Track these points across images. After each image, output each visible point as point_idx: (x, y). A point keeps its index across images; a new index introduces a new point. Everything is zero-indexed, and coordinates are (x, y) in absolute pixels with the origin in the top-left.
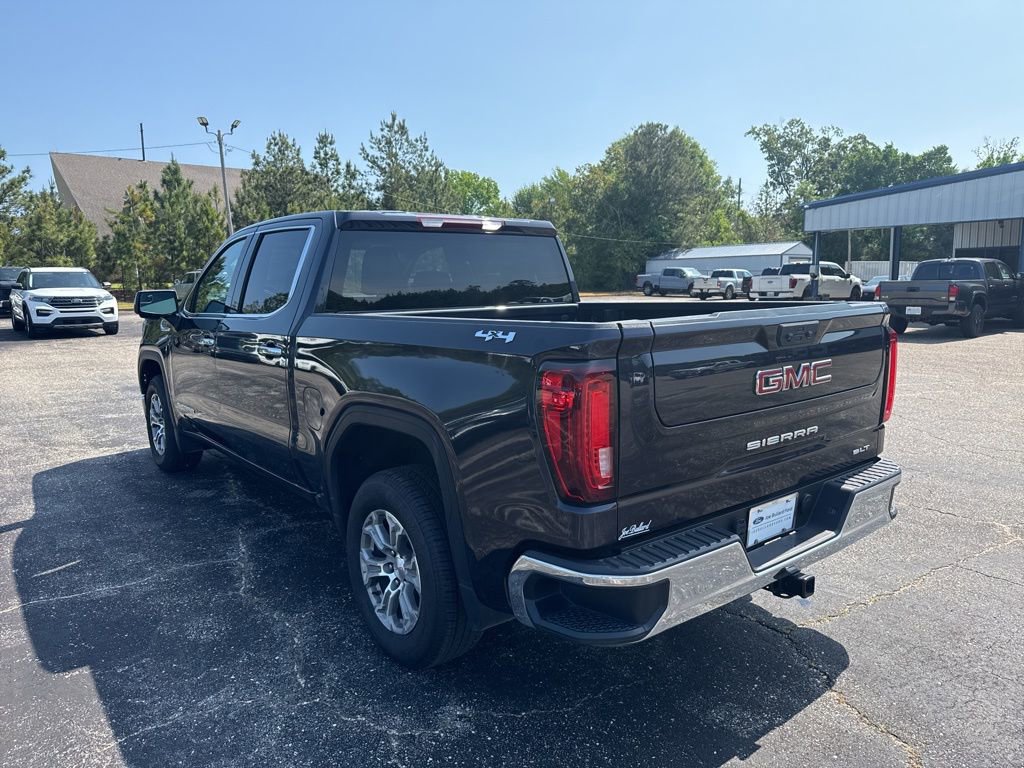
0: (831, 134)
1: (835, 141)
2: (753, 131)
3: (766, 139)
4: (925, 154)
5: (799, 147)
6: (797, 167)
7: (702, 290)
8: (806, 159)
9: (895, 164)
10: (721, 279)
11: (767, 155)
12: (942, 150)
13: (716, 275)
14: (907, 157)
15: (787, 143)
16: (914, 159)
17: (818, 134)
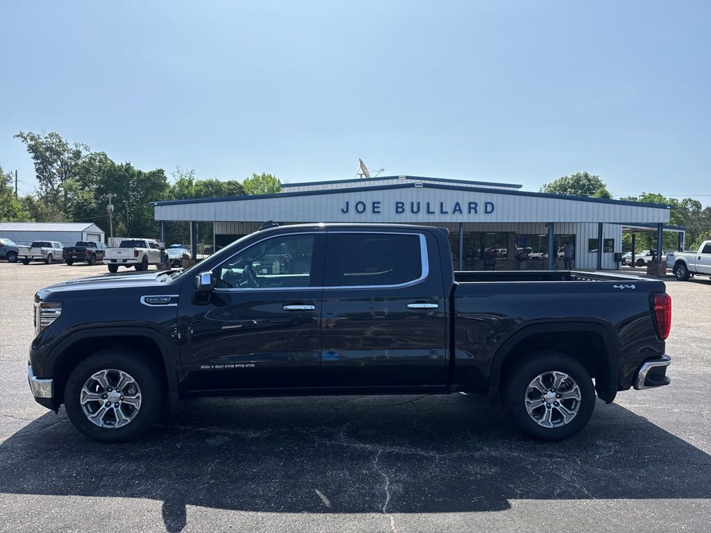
0: (81, 148)
1: (84, 153)
2: (21, 135)
3: (33, 143)
4: (151, 172)
5: (58, 154)
6: (58, 168)
7: (26, 257)
8: (64, 163)
9: (133, 175)
10: (43, 248)
11: (33, 155)
12: (161, 172)
13: (35, 245)
14: (140, 173)
15: (49, 149)
16: (145, 174)
17: (71, 146)
